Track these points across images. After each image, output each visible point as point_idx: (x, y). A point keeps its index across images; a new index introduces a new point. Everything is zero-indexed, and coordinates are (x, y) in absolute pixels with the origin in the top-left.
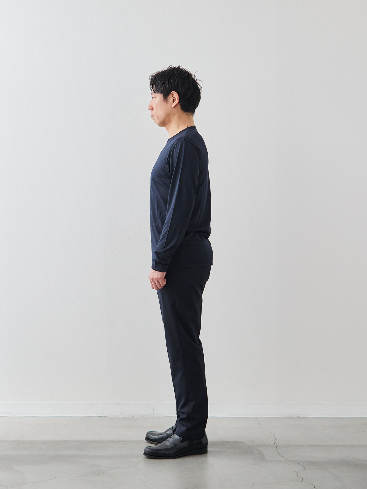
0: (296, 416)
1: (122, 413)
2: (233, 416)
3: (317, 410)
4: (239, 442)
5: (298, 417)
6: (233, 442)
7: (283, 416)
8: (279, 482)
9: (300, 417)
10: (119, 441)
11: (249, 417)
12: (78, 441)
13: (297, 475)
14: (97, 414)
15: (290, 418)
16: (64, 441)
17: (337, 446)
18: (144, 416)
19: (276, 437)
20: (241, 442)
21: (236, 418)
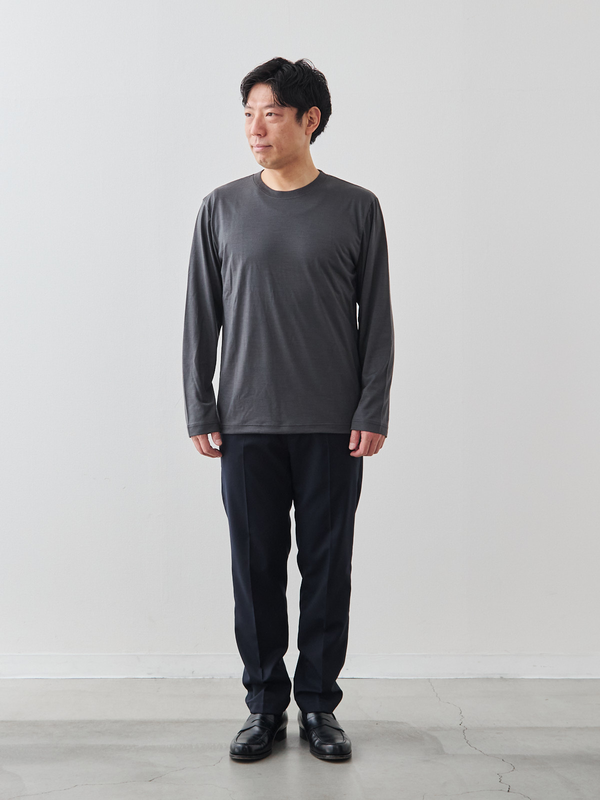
0: (498, 677)
1: (193, 672)
2: (387, 677)
3: (534, 666)
4: (398, 723)
5: (502, 678)
6: (388, 722)
7: (474, 677)
8: (468, 792)
9: (504, 677)
10: (188, 722)
11: (416, 678)
12: (116, 722)
13: (499, 780)
14: (149, 674)
15: (488, 679)
16: (91, 722)
17: (570, 728)
18: (231, 677)
19: (462, 714)
20: (402, 723)
21: (394, 679)
